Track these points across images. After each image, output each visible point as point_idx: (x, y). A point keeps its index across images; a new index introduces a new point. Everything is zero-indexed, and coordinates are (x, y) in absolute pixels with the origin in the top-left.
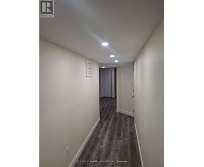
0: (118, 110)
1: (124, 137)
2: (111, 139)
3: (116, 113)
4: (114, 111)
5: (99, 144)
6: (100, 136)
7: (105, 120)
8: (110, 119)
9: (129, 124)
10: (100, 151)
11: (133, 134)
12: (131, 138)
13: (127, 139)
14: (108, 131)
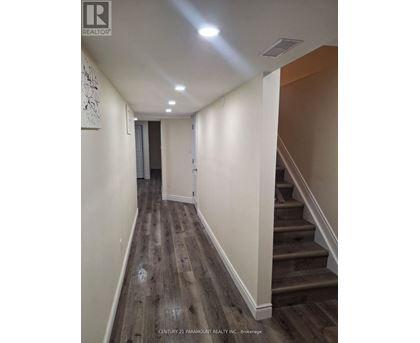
0: (165, 197)
1: (186, 228)
2: (168, 234)
3: (162, 202)
4: (158, 198)
5: (150, 242)
6: (148, 233)
7: (148, 212)
8: (155, 211)
9: (188, 214)
10: (156, 250)
11: (198, 224)
12: (198, 229)
13: (192, 231)
14: (159, 226)
